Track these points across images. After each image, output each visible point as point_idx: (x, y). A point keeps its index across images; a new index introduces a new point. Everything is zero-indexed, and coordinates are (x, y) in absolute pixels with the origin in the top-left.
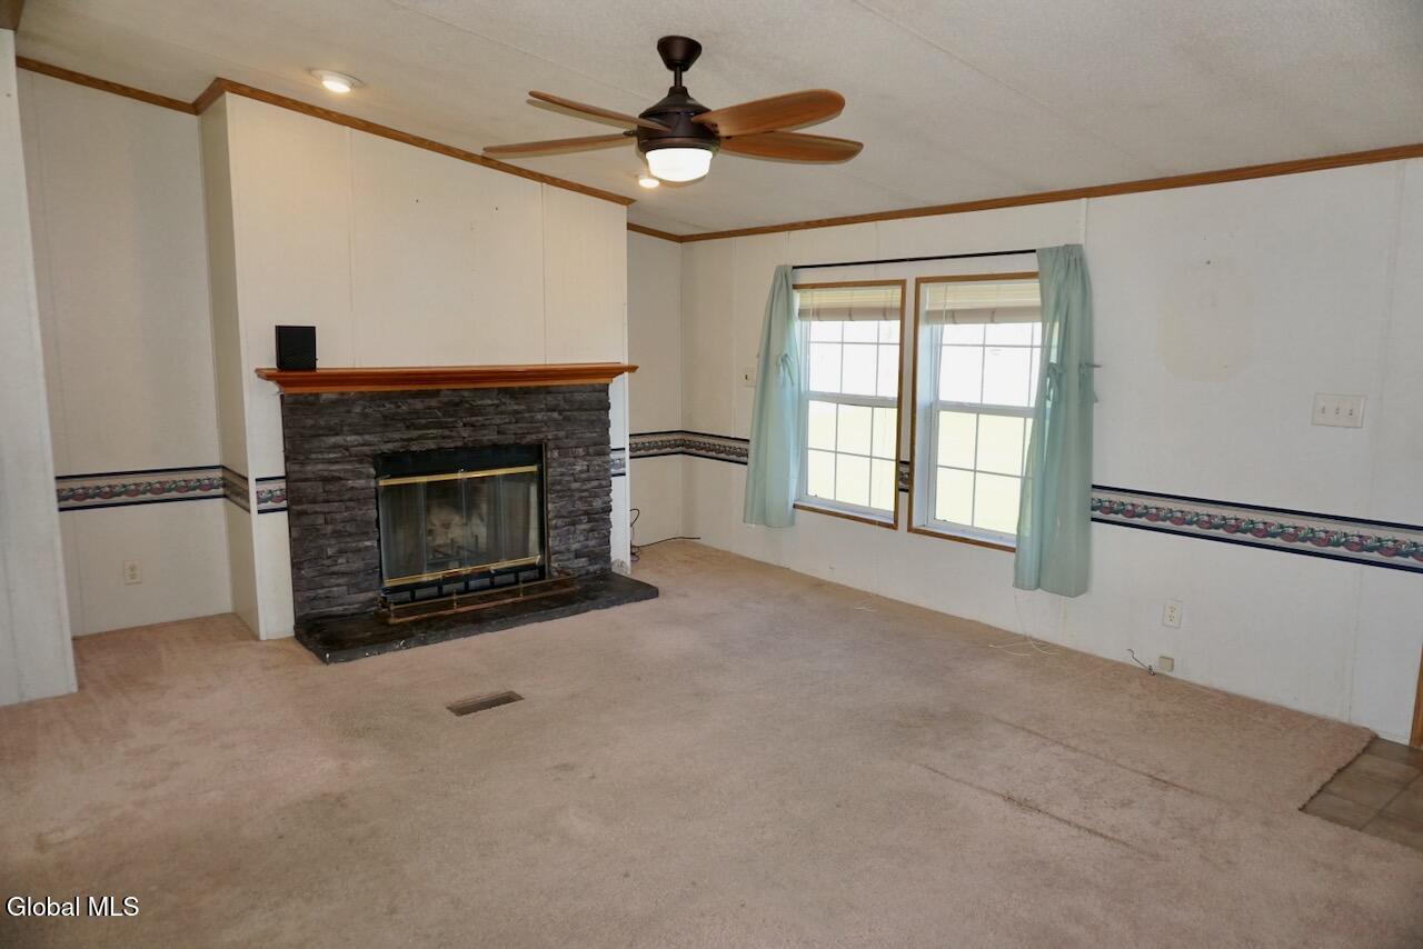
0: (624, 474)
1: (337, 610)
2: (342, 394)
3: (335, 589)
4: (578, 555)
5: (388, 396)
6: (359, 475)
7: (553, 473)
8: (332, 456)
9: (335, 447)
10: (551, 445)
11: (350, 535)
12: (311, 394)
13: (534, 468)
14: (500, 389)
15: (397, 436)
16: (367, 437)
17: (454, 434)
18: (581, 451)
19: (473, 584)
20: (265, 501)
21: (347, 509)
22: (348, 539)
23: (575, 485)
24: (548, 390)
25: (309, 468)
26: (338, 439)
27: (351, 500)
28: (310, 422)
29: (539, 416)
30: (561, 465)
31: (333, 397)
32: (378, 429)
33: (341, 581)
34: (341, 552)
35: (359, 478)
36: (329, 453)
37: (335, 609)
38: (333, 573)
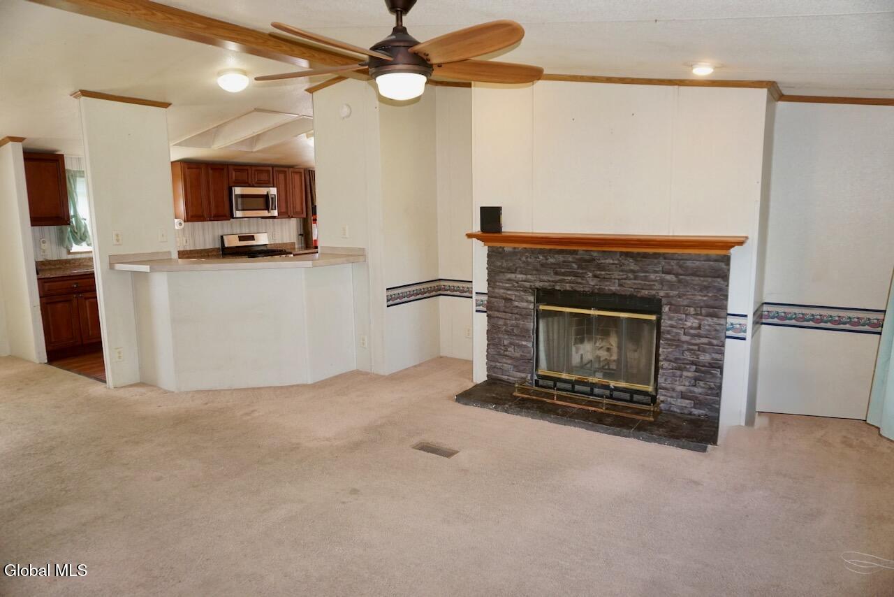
0: (744, 339)
1: (505, 377)
2: (515, 248)
3: (505, 365)
4: (683, 396)
5: (541, 251)
6: (522, 300)
7: (666, 323)
8: (507, 285)
9: (509, 280)
10: (664, 301)
11: (516, 335)
12: (500, 247)
13: (653, 317)
14: (622, 253)
15: (545, 278)
16: (529, 277)
17: (584, 282)
18: (692, 310)
19: (596, 391)
20: (480, 306)
21: (516, 319)
22: (514, 338)
23: (685, 338)
24: (665, 256)
25: (497, 291)
26: (512, 276)
27: (517, 314)
28: (499, 264)
29: (652, 276)
30: (670, 319)
31: (511, 250)
32: (534, 272)
33: (509, 362)
34: (511, 344)
35: (522, 302)
36: (507, 283)
37: (504, 377)
38: (506, 356)
